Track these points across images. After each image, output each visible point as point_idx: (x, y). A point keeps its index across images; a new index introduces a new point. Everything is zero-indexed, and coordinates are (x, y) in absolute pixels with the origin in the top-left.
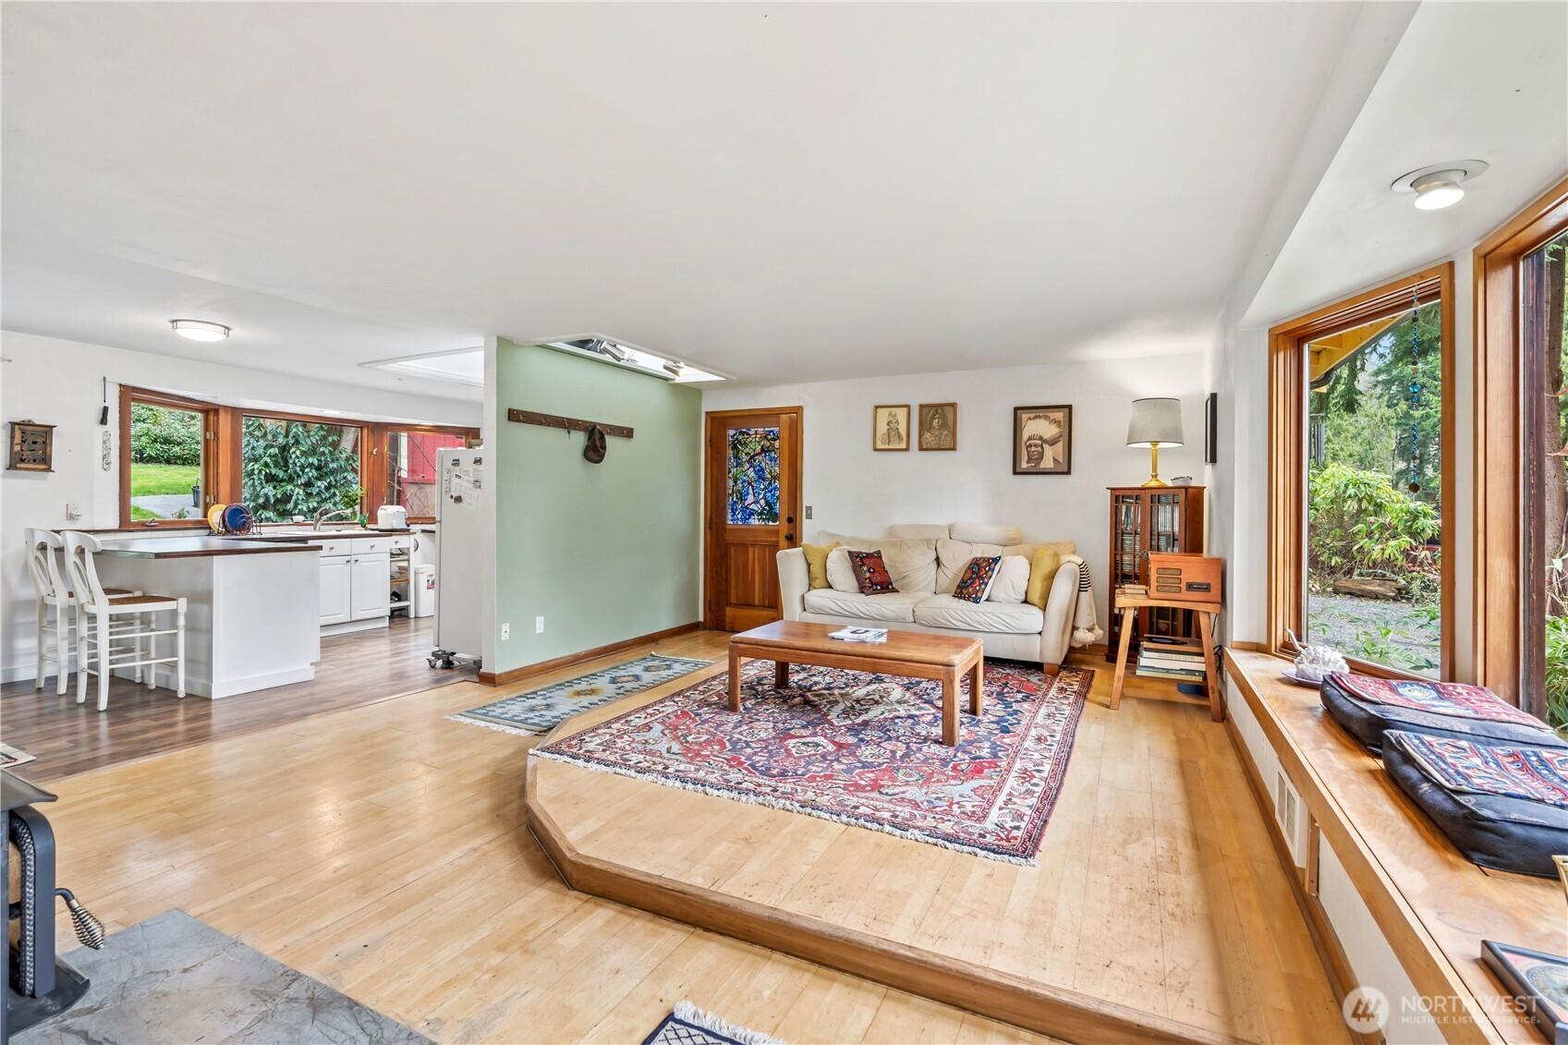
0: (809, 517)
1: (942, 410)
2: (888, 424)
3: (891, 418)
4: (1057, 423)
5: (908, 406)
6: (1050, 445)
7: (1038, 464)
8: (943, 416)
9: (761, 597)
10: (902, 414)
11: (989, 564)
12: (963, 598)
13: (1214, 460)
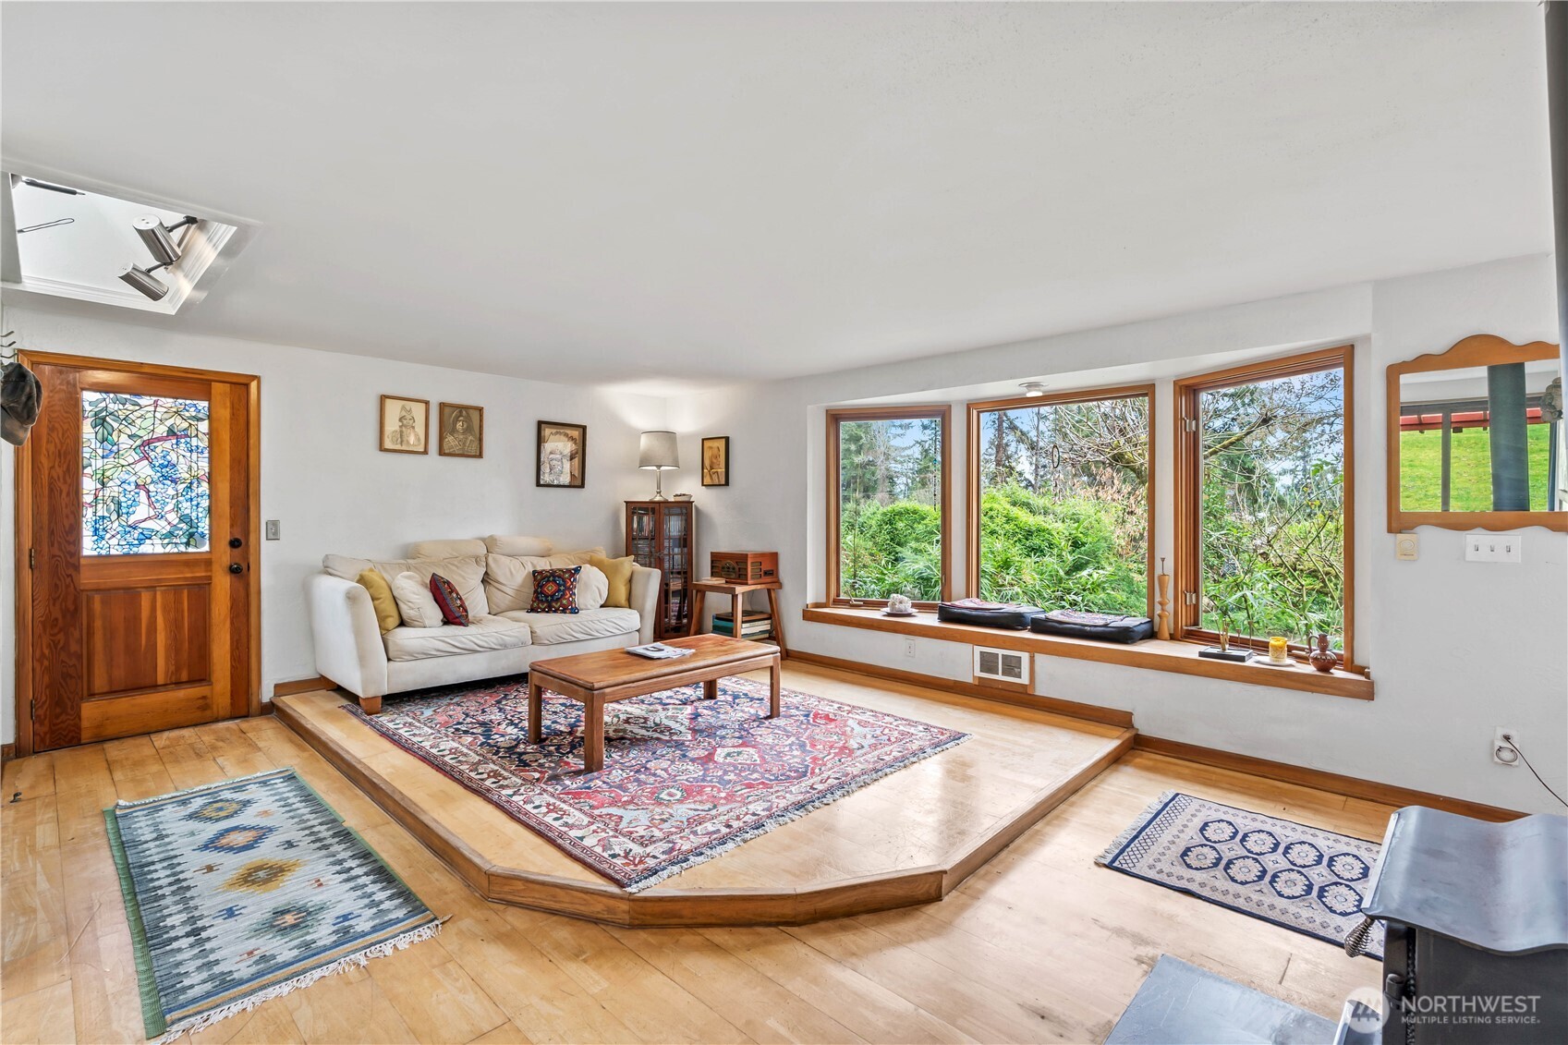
0: (274, 534)
1: (468, 413)
2: (400, 420)
3: (404, 413)
4: (572, 439)
5: (427, 403)
6: (568, 460)
7: (558, 477)
8: (468, 419)
9: (172, 668)
10: (418, 410)
11: (572, 575)
12: (555, 612)
13: (727, 483)
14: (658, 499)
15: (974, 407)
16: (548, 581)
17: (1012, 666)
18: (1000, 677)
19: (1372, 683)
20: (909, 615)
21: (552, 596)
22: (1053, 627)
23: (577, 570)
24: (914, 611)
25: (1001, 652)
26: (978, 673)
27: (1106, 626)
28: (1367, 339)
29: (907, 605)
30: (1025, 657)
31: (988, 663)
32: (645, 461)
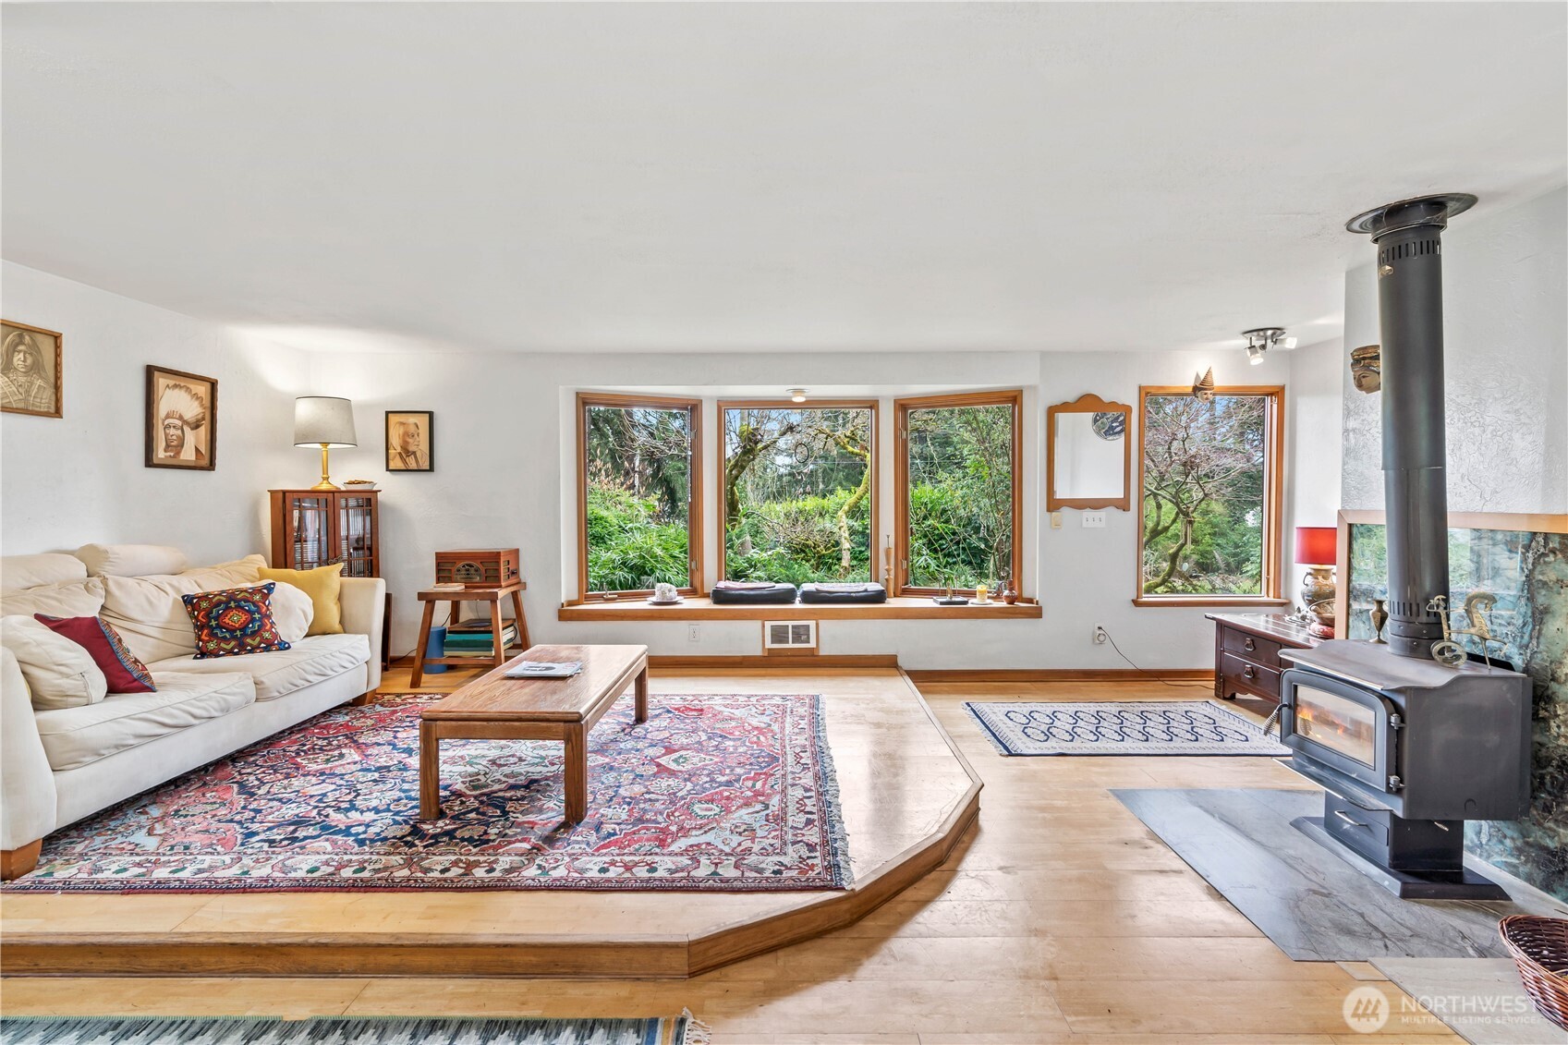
4: (196, 397)
6: (192, 429)
7: (178, 453)
8: (35, 350)
11: (266, 596)
12: (251, 651)
13: (431, 469)
14: (325, 487)
15: (723, 406)
16: (228, 608)
17: (801, 634)
18: (790, 645)
19: (1041, 608)
20: (675, 603)
21: (243, 629)
22: (825, 596)
23: (270, 588)
24: (679, 599)
25: (790, 623)
26: (769, 645)
27: (866, 591)
28: (1033, 388)
29: (673, 593)
30: (812, 624)
31: (779, 635)
32: (304, 437)
